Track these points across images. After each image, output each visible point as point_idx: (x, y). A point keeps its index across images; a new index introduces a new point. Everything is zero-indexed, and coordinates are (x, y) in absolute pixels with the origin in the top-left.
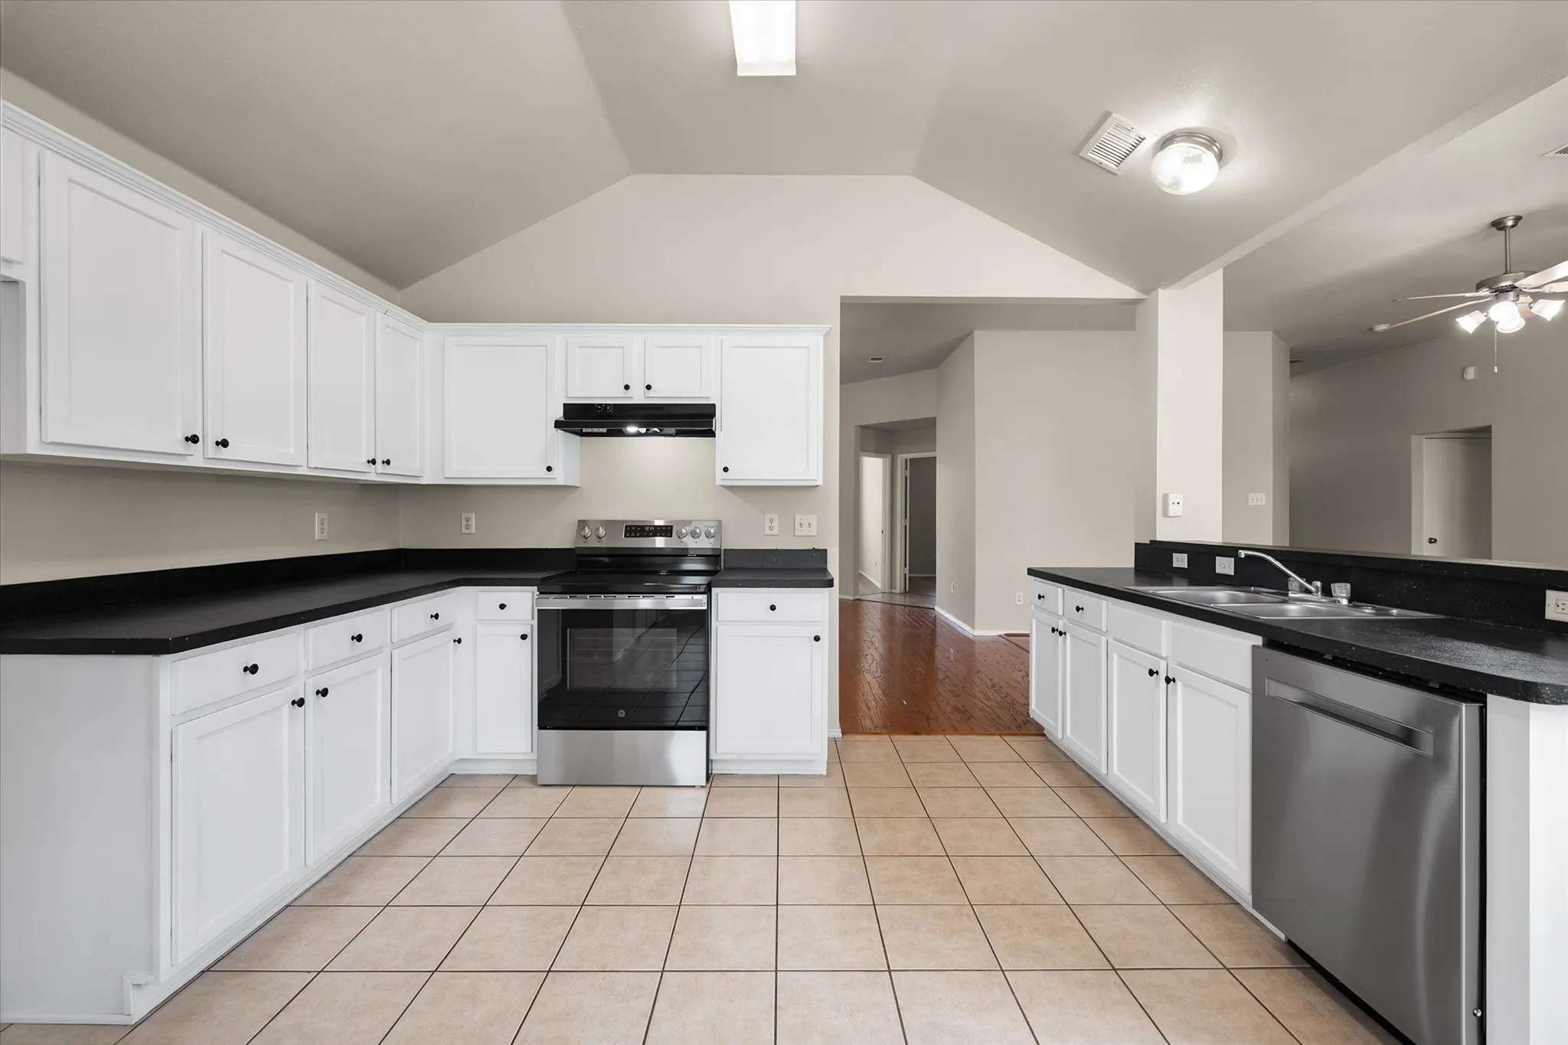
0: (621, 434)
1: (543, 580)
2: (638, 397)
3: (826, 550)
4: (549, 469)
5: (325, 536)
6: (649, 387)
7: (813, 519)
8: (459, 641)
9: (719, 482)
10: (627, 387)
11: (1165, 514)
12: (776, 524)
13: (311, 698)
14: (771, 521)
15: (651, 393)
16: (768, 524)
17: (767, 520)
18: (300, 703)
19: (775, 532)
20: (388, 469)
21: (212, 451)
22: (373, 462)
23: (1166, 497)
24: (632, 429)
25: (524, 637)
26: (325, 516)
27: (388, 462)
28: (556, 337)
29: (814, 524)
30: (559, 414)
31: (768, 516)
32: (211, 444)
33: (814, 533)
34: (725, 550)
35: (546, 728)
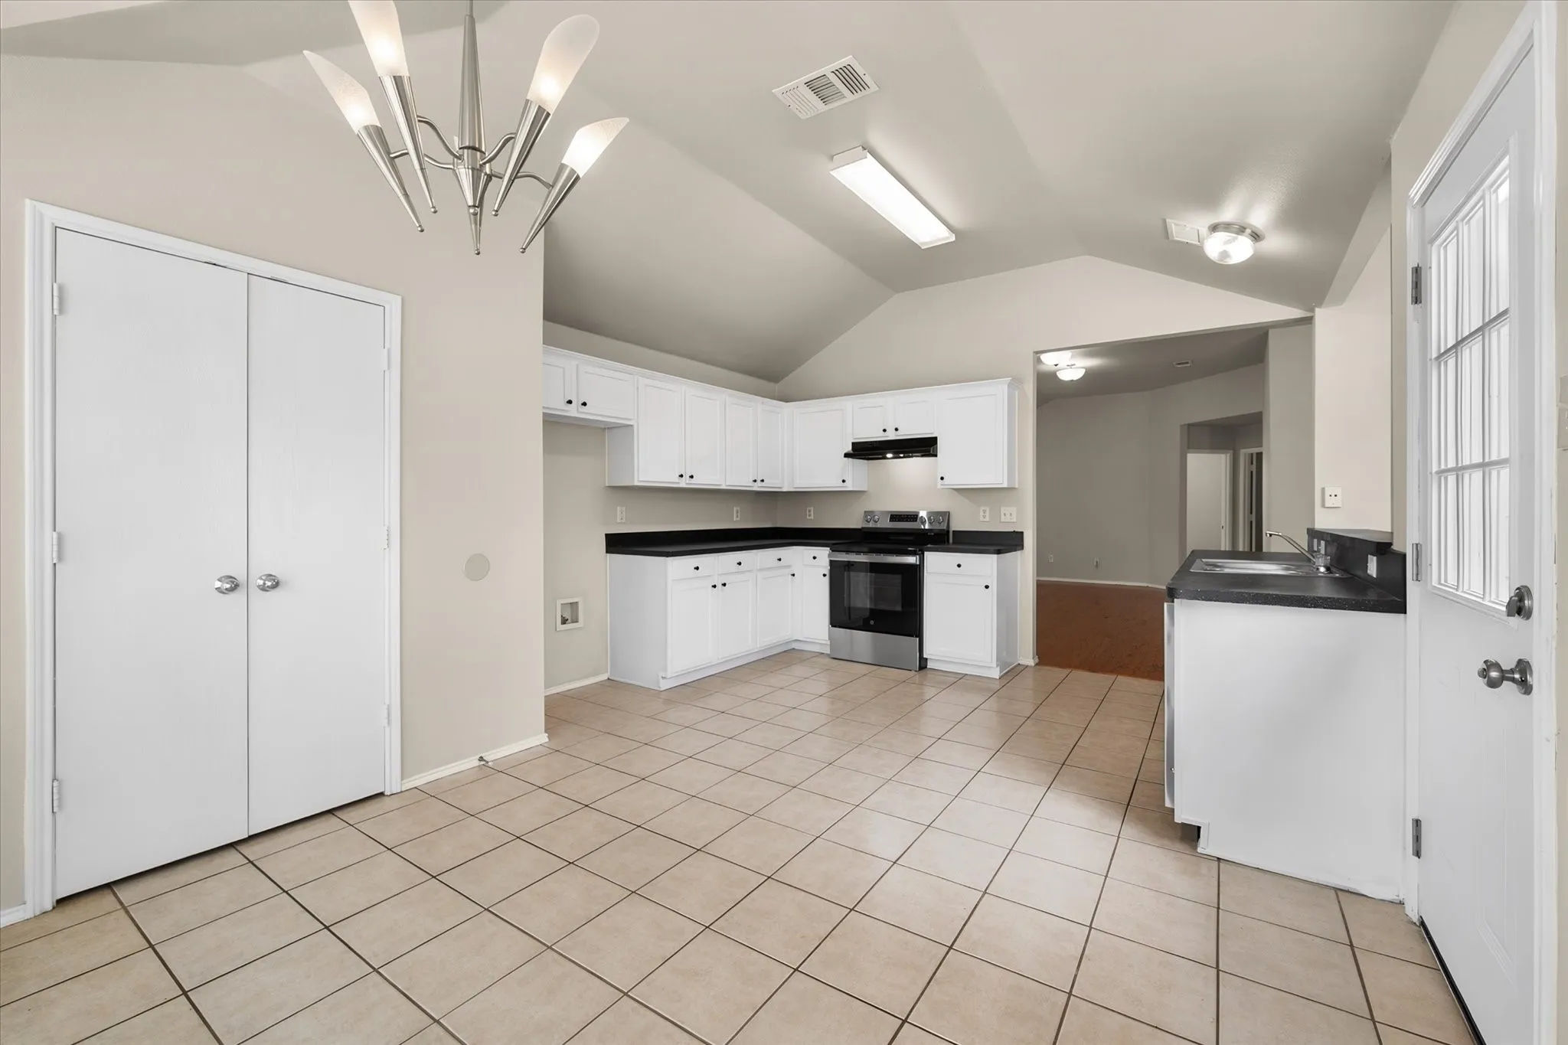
0: (885, 458)
1: (834, 544)
2: (891, 436)
3: (1022, 533)
4: (844, 481)
5: (739, 519)
6: (896, 429)
7: (1013, 510)
8: (793, 575)
9: (939, 486)
10: (885, 430)
11: (1323, 505)
12: (987, 514)
13: (719, 586)
14: (984, 512)
15: (898, 433)
16: (982, 514)
17: (981, 511)
18: (714, 586)
19: (987, 519)
20: (763, 484)
21: (689, 480)
22: (755, 481)
23: (1323, 490)
24: (889, 455)
25: (824, 575)
26: (739, 509)
27: (763, 481)
28: (849, 404)
29: (1014, 515)
30: (849, 449)
31: (983, 508)
32: (688, 477)
33: (1014, 520)
34: (954, 531)
35: (835, 627)
